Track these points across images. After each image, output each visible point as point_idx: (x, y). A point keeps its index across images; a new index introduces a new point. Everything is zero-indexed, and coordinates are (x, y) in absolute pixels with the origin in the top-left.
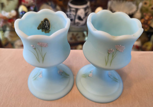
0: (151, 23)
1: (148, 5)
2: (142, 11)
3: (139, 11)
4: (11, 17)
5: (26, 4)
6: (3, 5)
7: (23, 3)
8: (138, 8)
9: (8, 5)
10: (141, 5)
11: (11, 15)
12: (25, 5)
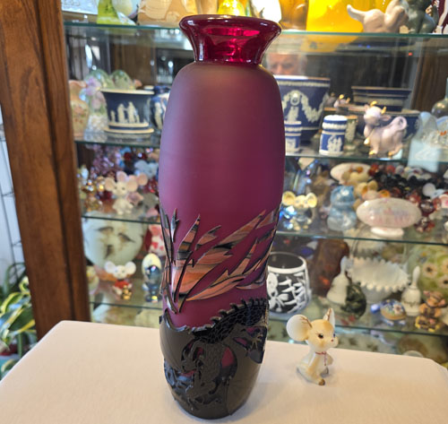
0: (443, 316)
1: (435, 273)
2: (420, 285)
3: (414, 286)
4: (123, 276)
5: (158, 250)
6: (109, 250)
7: (152, 248)
8: (411, 278)
9: (121, 249)
10: (417, 271)
11: (123, 272)
12: (156, 254)
